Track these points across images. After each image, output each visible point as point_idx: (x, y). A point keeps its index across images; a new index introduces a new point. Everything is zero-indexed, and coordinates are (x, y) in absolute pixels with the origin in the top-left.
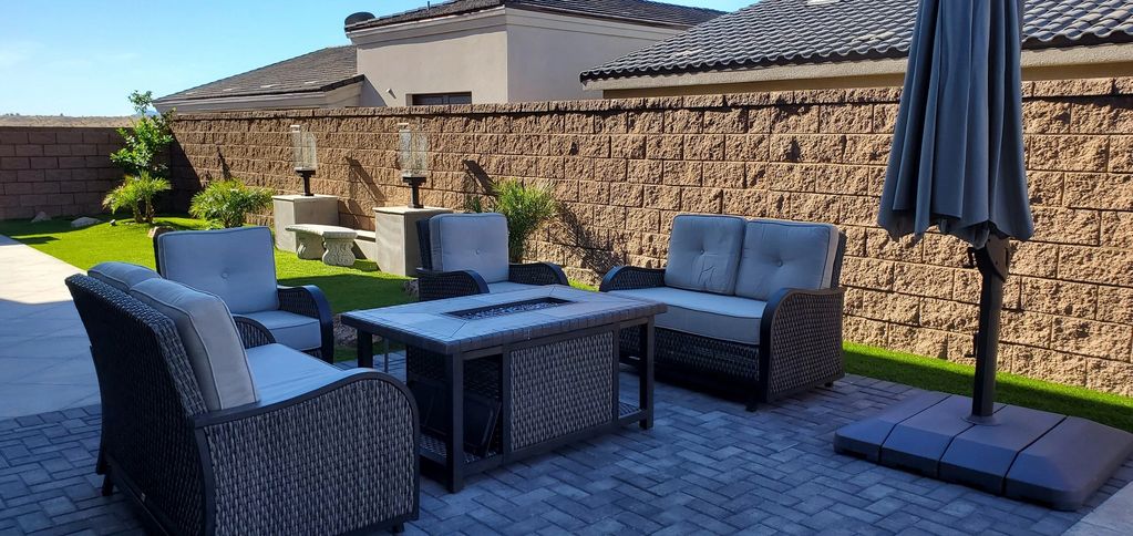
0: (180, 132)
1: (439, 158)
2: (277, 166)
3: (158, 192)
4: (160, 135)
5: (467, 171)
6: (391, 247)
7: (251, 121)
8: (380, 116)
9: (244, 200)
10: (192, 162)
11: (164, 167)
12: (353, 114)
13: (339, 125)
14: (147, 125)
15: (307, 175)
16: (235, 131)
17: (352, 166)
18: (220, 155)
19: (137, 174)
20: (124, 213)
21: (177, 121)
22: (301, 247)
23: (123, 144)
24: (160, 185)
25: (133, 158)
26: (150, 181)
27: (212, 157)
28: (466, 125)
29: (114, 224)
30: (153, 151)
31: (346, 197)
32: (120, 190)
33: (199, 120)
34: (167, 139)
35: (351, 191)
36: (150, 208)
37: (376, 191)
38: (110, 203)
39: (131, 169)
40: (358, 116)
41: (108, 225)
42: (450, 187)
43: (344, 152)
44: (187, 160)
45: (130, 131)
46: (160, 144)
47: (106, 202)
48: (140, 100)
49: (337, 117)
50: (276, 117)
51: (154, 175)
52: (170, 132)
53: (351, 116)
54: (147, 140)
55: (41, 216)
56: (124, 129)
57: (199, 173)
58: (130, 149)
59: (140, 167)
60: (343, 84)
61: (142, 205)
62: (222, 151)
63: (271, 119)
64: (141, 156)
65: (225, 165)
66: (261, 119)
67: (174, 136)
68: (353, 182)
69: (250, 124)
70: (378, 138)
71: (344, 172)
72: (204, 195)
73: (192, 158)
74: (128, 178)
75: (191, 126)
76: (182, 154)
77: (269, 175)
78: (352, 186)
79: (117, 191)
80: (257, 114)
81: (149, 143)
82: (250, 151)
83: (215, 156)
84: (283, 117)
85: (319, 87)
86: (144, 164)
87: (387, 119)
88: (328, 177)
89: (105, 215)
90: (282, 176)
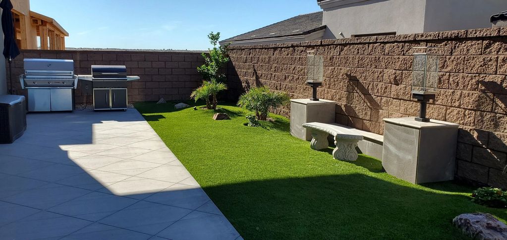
0: (233, 56)
1: (446, 77)
2: (290, 78)
3: (221, 91)
4: (223, 58)
5: (483, 91)
6: (401, 154)
7: (275, 49)
8: (381, 43)
9: (270, 100)
10: (239, 73)
11: (224, 76)
12: (356, 42)
13: (342, 50)
14: (216, 52)
15: (315, 85)
16: (264, 56)
17: (350, 80)
18: (255, 70)
19: (210, 80)
20: (201, 102)
21: (232, 50)
22: (313, 140)
23: (204, 62)
24: (221, 86)
25: (208, 70)
26: (216, 84)
27: (250, 71)
28: (486, 48)
29: (195, 109)
30: (218, 66)
31: (343, 103)
32: (200, 89)
33: (244, 49)
34: (226, 60)
35: (347, 98)
36: (215, 100)
37: (372, 101)
38: (194, 96)
39: (207, 77)
40: (360, 43)
41: (192, 109)
42: (457, 104)
43: (344, 70)
44: (236, 72)
45: (207, 55)
46: (223, 63)
47: (192, 95)
48: (214, 38)
49: (340, 45)
50: (293, 46)
51: (219, 81)
52: (228, 56)
53: (353, 44)
54: (216, 60)
55: (162, 101)
56: (205, 54)
57: (242, 79)
58: (207, 65)
59: (212, 75)
60: (314, 30)
61: (211, 98)
62: (256, 67)
63: (289, 47)
64: (212, 69)
65: (257, 76)
66: (282, 48)
67: (230, 59)
68: (350, 92)
69: (274, 51)
70: (377, 60)
71: (344, 84)
72: (246, 96)
73: (238, 71)
74: (204, 82)
75: (239, 52)
76: (234, 68)
77: (284, 84)
78: (349, 94)
79: (198, 90)
80: (279, 44)
81: (217, 61)
82: (273, 67)
83: (251, 70)
84: (297, 46)
85: (302, 33)
86: (214, 73)
87: (388, 45)
88: (329, 88)
89: (191, 103)
90: (293, 85)
